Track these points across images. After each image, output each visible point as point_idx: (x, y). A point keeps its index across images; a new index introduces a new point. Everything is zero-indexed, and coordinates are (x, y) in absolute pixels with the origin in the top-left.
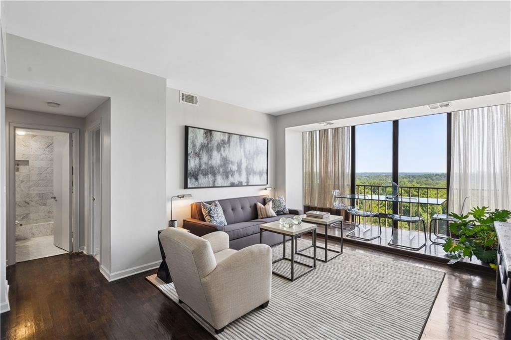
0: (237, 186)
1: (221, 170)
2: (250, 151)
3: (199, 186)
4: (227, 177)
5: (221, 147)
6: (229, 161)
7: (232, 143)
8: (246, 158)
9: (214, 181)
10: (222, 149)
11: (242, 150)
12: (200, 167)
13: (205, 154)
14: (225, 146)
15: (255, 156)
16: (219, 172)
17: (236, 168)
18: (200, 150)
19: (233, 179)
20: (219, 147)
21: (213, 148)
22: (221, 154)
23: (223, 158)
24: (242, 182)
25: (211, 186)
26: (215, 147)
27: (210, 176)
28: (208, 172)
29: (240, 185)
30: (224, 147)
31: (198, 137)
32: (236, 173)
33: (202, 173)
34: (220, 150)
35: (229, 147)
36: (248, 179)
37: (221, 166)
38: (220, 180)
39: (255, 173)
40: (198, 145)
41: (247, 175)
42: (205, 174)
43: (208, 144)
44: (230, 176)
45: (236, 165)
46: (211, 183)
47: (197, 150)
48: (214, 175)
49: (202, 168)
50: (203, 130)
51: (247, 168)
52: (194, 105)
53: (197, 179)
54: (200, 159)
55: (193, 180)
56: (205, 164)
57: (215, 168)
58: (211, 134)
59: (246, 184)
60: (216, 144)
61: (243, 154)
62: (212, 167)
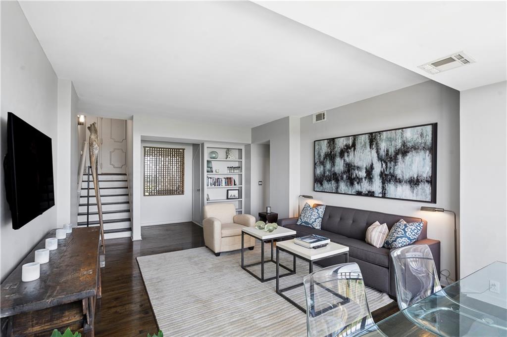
0: (366, 195)
1: (345, 176)
2: (387, 151)
3: (323, 191)
4: (352, 184)
5: (344, 153)
6: (355, 166)
7: (358, 146)
8: (382, 161)
9: (337, 188)
10: (346, 154)
11: (374, 152)
12: (324, 173)
13: (328, 162)
14: (350, 150)
15: (400, 157)
16: (342, 179)
17: (365, 175)
18: (324, 159)
19: (359, 187)
20: (342, 154)
21: (336, 155)
22: (345, 160)
23: (346, 164)
24: (373, 192)
25: (334, 191)
26: (338, 154)
27: (333, 182)
28: (331, 178)
29: (371, 194)
30: (348, 152)
31: (323, 147)
32: (364, 180)
33: (326, 179)
34: (343, 156)
35: (354, 151)
36: (383, 188)
37: (344, 172)
38: (343, 187)
39: (398, 181)
40: (322, 155)
41: (383, 183)
42: (329, 180)
43: (331, 152)
44: (355, 183)
45: (365, 170)
46: (334, 188)
47: (322, 159)
48: (337, 181)
49: (326, 175)
50: (326, 141)
51: (382, 175)
52: (323, 120)
53: (322, 184)
54: (324, 167)
55: (319, 185)
56: (329, 171)
57: (338, 175)
58: (334, 142)
59: (381, 195)
60: (339, 150)
61: (375, 155)
62: (335, 174)
